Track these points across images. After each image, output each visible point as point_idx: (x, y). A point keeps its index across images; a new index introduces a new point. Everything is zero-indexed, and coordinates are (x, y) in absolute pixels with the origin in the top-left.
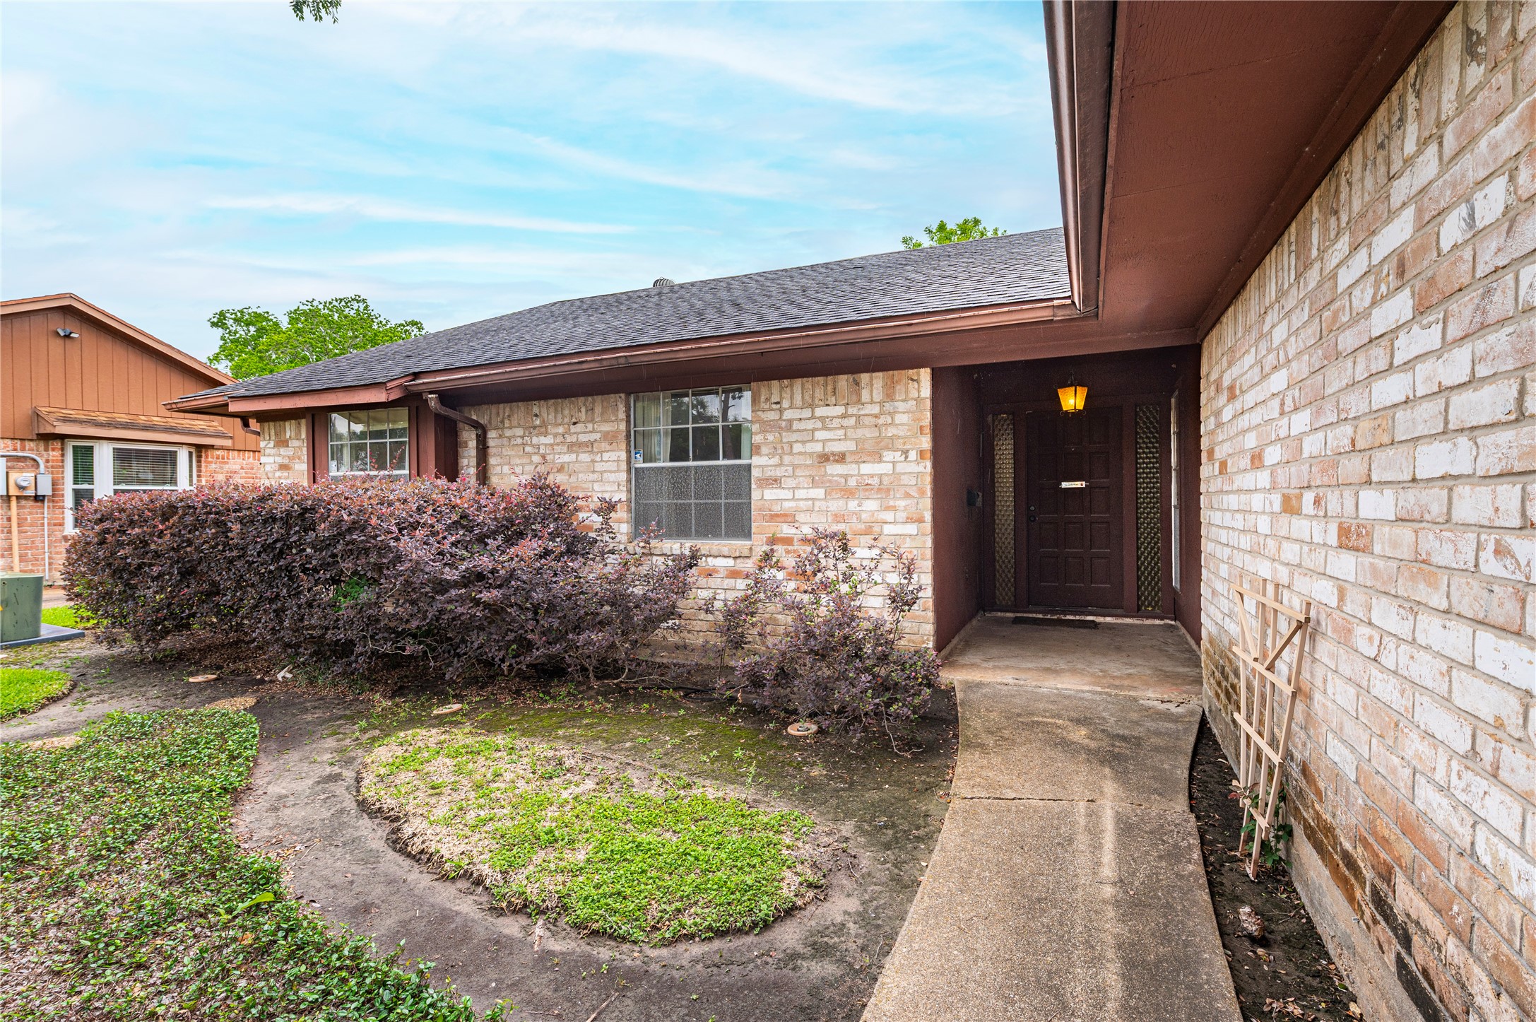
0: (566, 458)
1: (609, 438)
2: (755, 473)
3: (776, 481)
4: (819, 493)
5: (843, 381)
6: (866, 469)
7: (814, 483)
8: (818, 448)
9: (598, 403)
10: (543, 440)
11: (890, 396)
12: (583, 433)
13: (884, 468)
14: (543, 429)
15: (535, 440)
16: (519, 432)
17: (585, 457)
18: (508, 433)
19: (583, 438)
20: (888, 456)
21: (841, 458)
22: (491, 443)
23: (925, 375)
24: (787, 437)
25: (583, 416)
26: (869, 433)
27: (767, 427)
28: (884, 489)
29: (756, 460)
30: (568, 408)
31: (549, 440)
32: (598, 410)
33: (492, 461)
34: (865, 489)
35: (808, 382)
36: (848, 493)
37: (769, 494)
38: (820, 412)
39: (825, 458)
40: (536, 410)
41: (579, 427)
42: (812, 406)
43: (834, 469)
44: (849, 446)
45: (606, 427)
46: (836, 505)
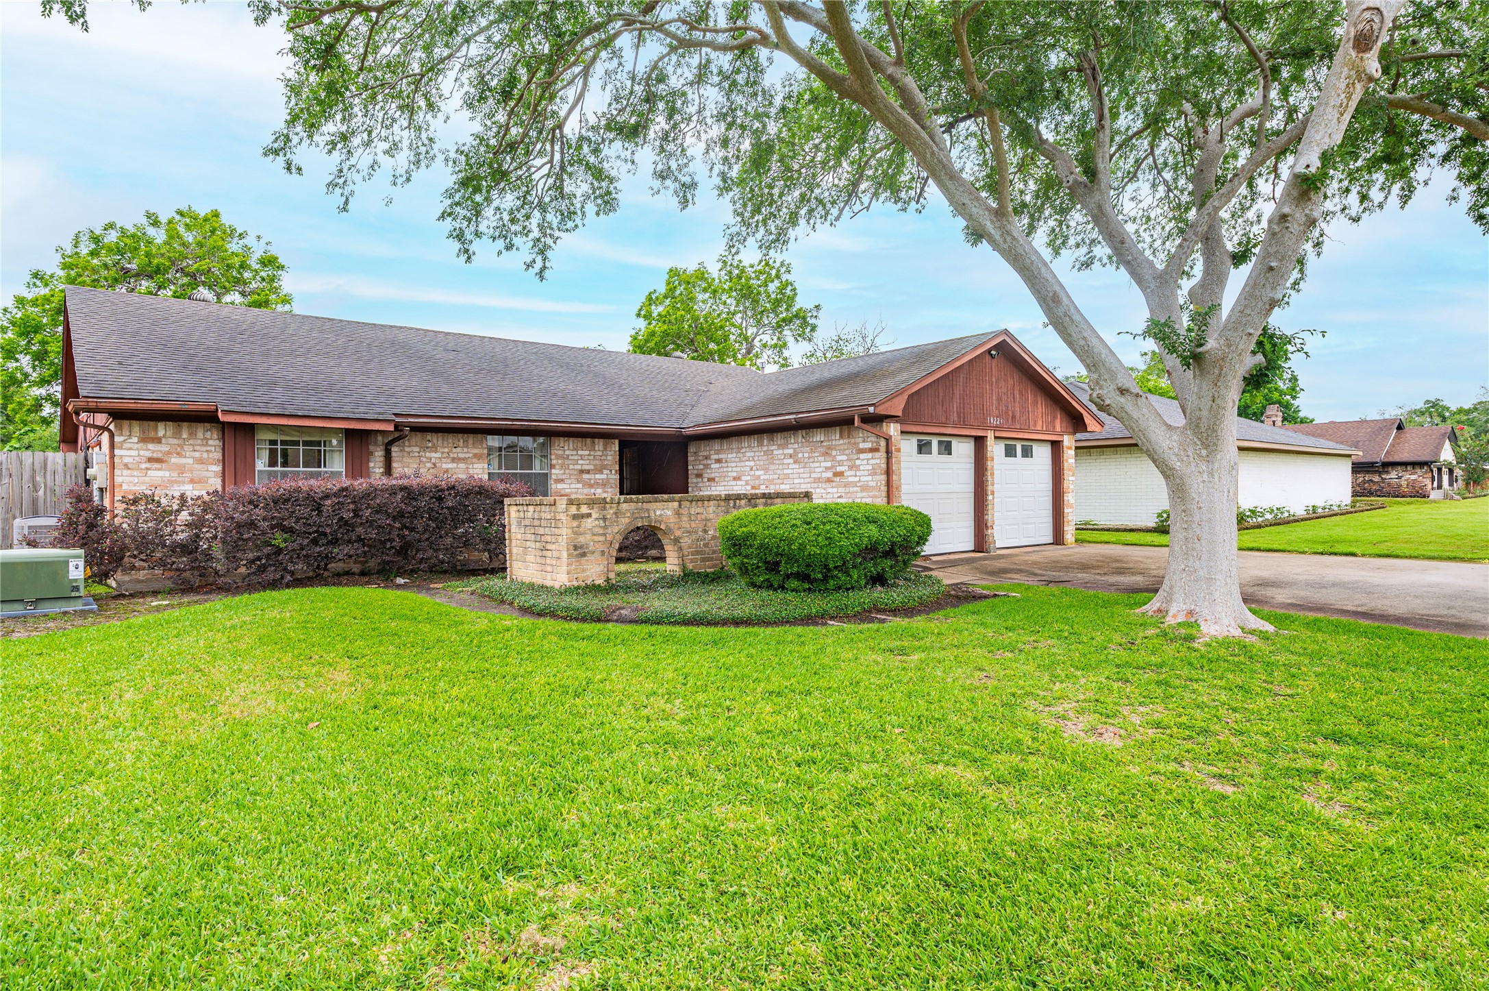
0: (450, 466)
1: (478, 457)
2: (554, 477)
3: (562, 481)
4: (580, 486)
5: (589, 441)
6: (598, 476)
7: (578, 482)
8: (579, 467)
9: (471, 439)
10: (433, 455)
11: (605, 449)
12: (461, 452)
13: (604, 476)
14: (434, 449)
15: (428, 455)
16: (417, 449)
17: (462, 466)
18: (407, 449)
19: (461, 455)
20: (605, 472)
21: (588, 472)
22: (393, 454)
23: (617, 442)
24: (567, 462)
25: (461, 444)
26: (598, 462)
27: (558, 457)
28: (604, 485)
29: (553, 471)
30: (451, 438)
31: (438, 455)
32: (471, 441)
33: (394, 465)
34: (597, 484)
35: (576, 440)
36: (591, 486)
37: (560, 486)
38: (580, 452)
39: (582, 471)
40: (429, 437)
41: (459, 450)
42: (577, 450)
43: (586, 476)
44: (591, 467)
45: (476, 451)
46: (586, 491)
